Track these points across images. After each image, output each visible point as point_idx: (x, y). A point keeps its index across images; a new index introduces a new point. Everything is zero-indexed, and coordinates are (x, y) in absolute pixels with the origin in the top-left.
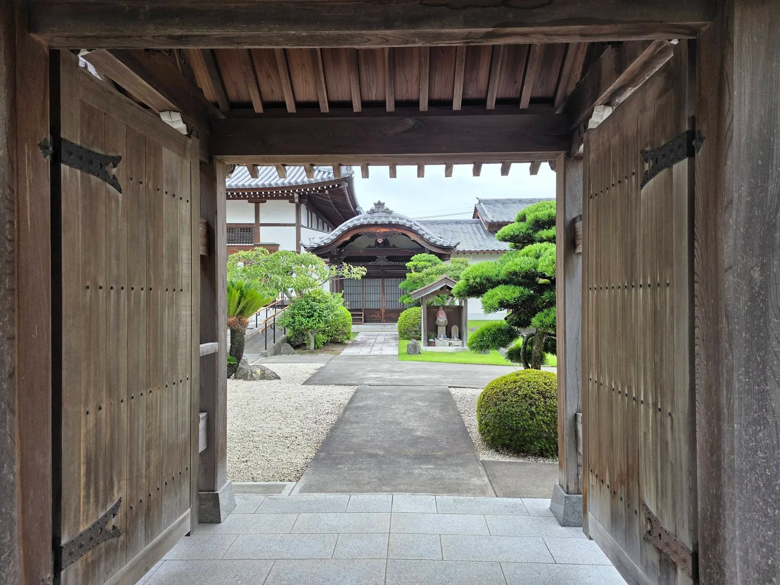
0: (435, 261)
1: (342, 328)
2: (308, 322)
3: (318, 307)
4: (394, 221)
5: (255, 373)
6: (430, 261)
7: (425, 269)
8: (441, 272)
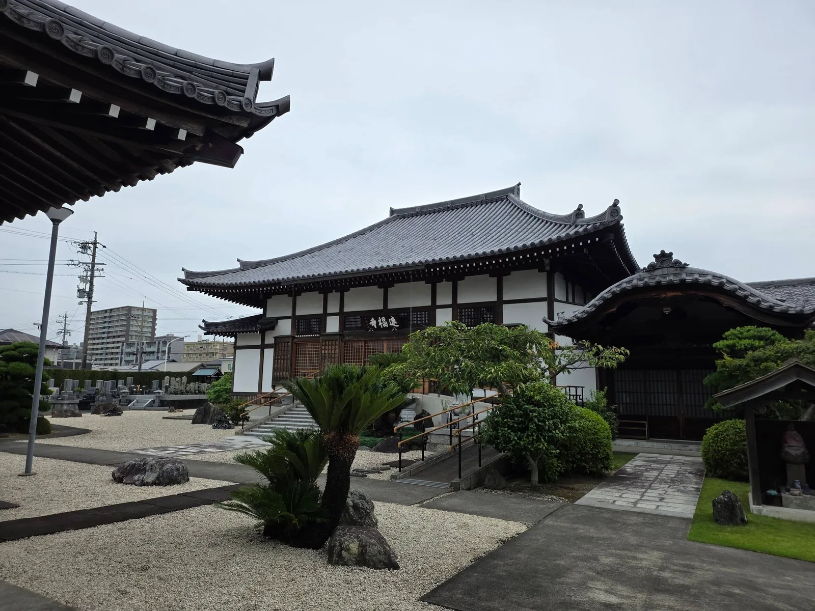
0: (772, 337)
1: (592, 450)
2: (520, 439)
3: (535, 414)
4: (689, 279)
5: (348, 550)
6: (760, 338)
7: (750, 352)
8: (785, 356)
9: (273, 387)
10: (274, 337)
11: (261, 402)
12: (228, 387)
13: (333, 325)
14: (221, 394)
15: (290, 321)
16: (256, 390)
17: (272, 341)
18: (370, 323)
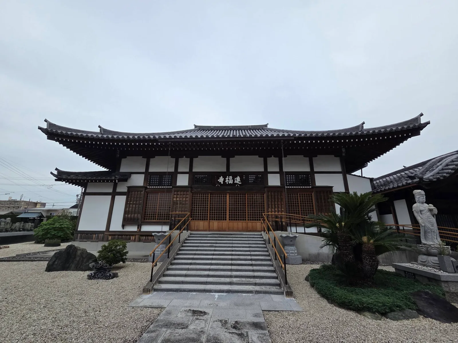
9: (123, 226)
10: (127, 187)
11: (108, 238)
12: (57, 226)
13: (183, 181)
14: (49, 231)
15: (143, 176)
16: (104, 229)
17: (125, 190)
18: (218, 180)
